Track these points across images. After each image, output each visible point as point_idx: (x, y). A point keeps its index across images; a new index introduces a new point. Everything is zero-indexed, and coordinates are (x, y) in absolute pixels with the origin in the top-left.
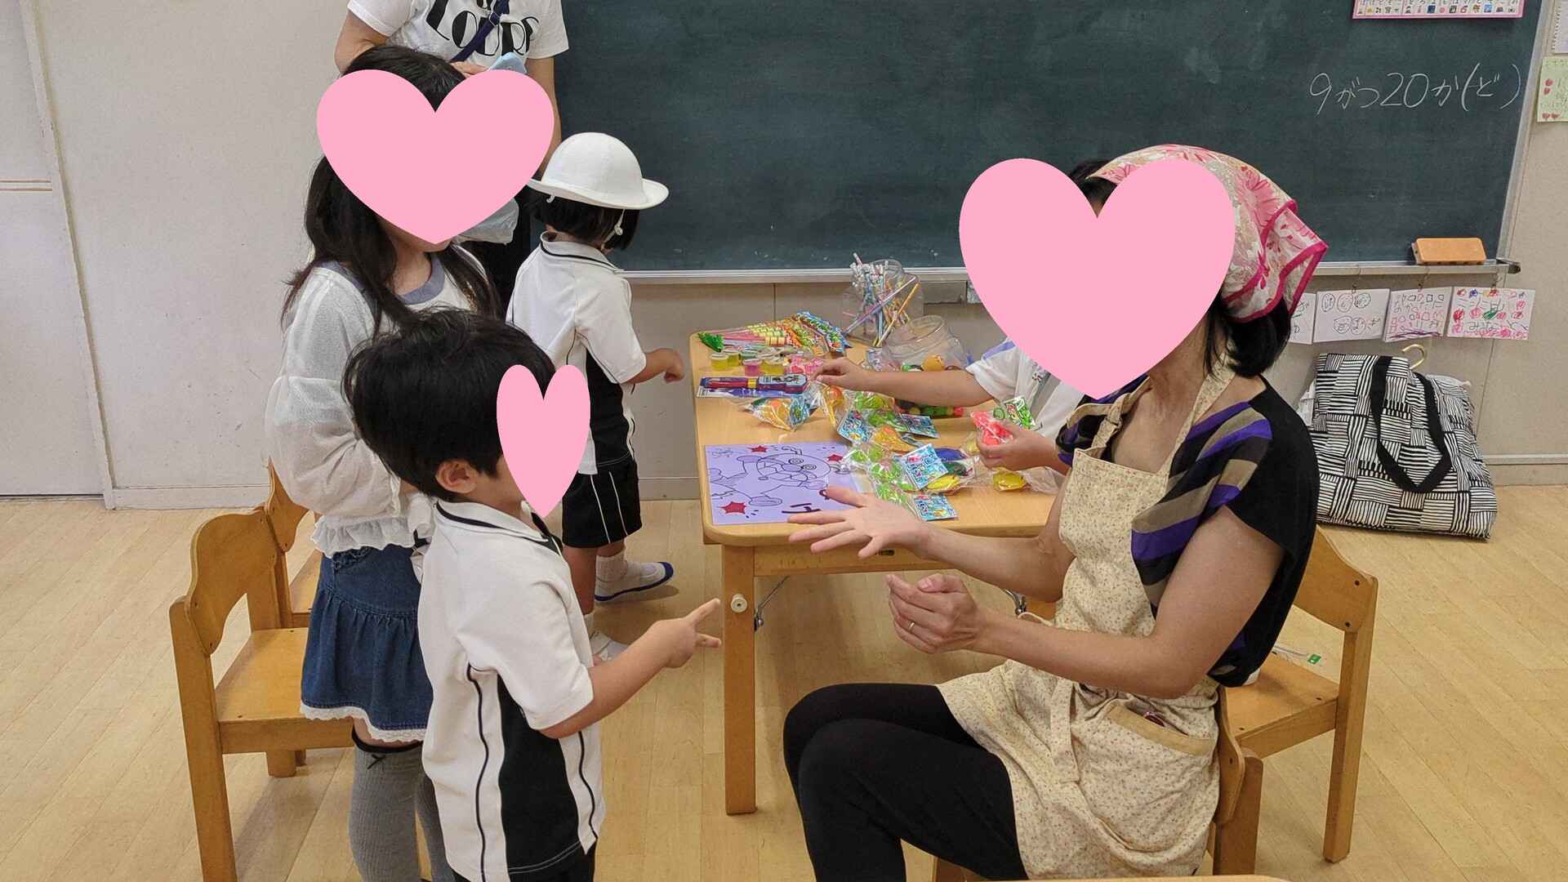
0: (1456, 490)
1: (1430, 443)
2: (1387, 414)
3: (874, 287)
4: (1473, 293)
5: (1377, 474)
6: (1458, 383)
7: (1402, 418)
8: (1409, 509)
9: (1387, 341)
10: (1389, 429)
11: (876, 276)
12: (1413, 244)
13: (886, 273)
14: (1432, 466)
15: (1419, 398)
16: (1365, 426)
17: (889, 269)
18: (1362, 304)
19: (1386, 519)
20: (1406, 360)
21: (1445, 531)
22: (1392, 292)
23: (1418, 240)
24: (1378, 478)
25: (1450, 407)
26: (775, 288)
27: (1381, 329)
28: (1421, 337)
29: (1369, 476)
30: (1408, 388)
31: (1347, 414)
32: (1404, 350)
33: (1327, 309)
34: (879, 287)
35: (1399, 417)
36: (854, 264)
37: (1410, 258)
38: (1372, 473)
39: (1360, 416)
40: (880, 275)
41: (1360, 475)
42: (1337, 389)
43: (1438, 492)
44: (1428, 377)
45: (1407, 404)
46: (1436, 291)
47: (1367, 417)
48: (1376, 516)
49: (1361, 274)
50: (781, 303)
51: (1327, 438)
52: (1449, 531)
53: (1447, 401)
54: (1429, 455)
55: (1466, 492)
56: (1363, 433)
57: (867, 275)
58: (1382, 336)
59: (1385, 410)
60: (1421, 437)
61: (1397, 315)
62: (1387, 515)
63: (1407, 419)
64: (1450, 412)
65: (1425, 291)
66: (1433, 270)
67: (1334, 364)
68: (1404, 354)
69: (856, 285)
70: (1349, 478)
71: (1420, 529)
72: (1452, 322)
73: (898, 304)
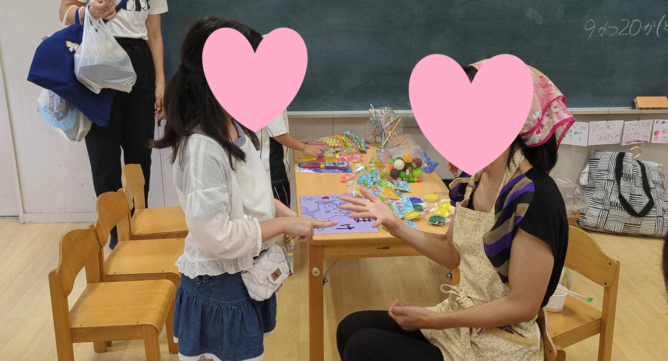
0: (656, 216)
1: (643, 193)
2: (623, 180)
3: (380, 120)
4: (663, 122)
5: (619, 208)
6: (657, 165)
7: (630, 181)
8: (634, 225)
9: (623, 145)
10: (624, 187)
11: (381, 115)
12: (635, 99)
13: (385, 113)
14: (645, 204)
15: (638, 172)
16: (613, 185)
17: (387, 111)
18: (611, 127)
19: (623, 229)
20: (632, 154)
21: (651, 235)
22: (626, 122)
23: (637, 98)
24: (619, 210)
25: (653, 177)
26: (333, 120)
27: (620, 139)
28: (639, 143)
29: (615, 209)
30: (633, 167)
31: (604, 180)
32: (631, 149)
33: (594, 130)
34: (383, 120)
35: (629, 181)
36: (371, 109)
37: (634, 106)
38: (616, 207)
39: (610, 180)
40: (383, 114)
41: (611, 208)
42: (599, 168)
43: (648, 217)
44: (643, 162)
45: (633, 175)
46: (645, 122)
47: (614, 181)
48: (618, 228)
49: (610, 113)
50: (337, 127)
51: (595, 191)
52: (653, 235)
53: (652, 173)
54: (643, 199)
55: (661, 217)
56: (612, 189)
57: (377, 114)
58: (621, 142)
59: (622, 178)
60: (639, 190)
61: (628, 133)
62: (624, 228)
63: (633, 182)
64: (653, 179)
65: (641, 121)
66: (644, 112)
67: (598, 155)
68: (631, 151)
69: (372, 119)
70: (605, 210)
71: (639, 234)
72: (654, 136)
73: (391, 128)
